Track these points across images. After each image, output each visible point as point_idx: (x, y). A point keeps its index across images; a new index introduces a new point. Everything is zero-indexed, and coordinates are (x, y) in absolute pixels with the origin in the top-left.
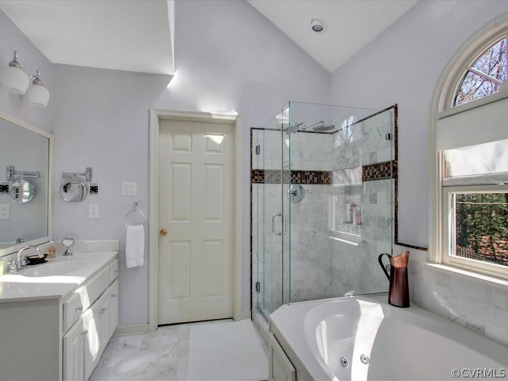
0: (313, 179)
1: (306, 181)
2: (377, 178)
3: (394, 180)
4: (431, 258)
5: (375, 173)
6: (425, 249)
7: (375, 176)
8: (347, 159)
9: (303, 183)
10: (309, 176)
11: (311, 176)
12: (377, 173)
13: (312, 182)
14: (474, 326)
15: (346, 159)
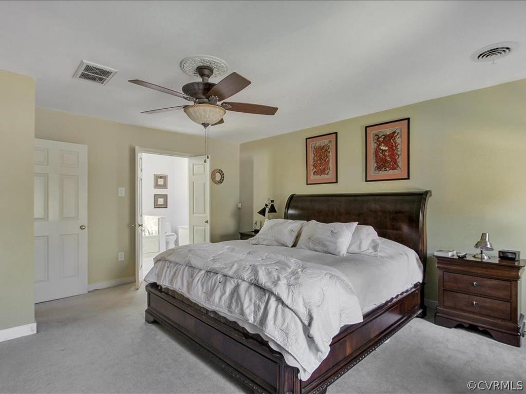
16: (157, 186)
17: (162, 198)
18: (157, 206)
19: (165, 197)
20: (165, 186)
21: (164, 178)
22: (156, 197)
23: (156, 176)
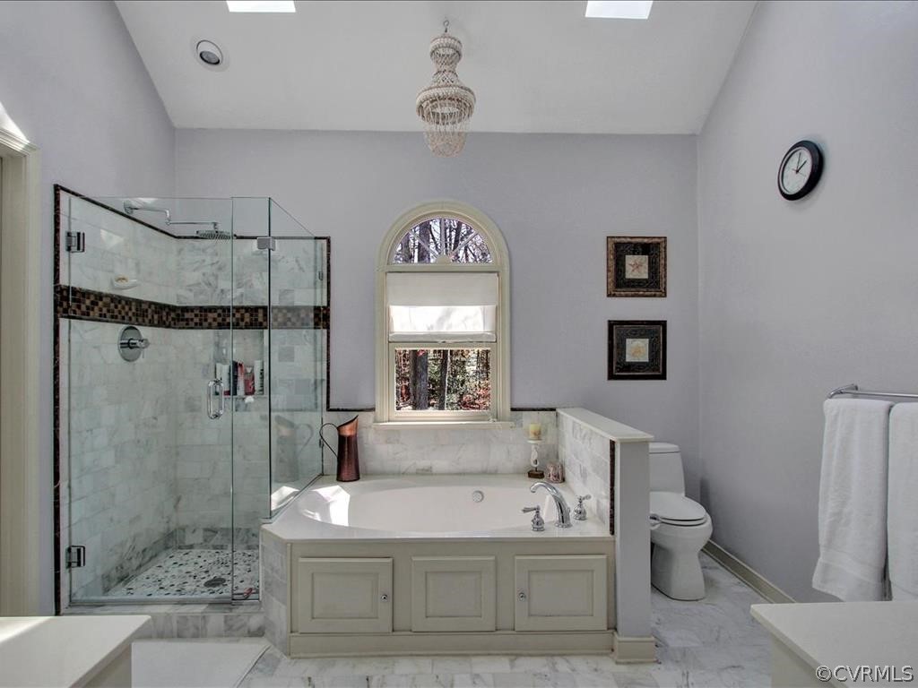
0: (153, 317)
1: (144, 321)
2: (294, 327)
3: (325, 331)
4: (379, 418)
5: (289, 319)
6: (373, 409)
7: (289, 324)
8: (222, 291)
9: (139, 325)
10: (147, 311)
11: (150, 311)
12: (294, 320)
13: (151, 324)
14: (423, 470)
15: (218, 291)
16: (620, 284)
17: (641, 336)
18: (619, 369)
19: (655, 331)
20: (654, 284)
21: (652, 249)
22: (618, 331)
23: (617, 245)
